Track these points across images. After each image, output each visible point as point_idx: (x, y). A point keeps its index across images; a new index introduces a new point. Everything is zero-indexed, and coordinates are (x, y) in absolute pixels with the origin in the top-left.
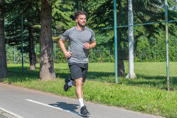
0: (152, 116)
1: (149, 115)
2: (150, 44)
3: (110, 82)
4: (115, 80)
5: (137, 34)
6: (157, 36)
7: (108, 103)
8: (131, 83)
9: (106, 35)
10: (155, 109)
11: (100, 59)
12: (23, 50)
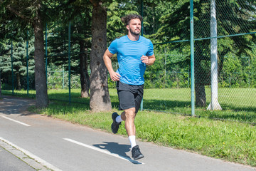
0: (237, 165)
1: (233, 163)
2: (242, 64)
3: (185, 115)
4: (191, 112)
5: (222, 49)
6: (249, 52)
7: (177, 146)
8: (213, 116)
9: (181, 51)
10: (241, 155)
11: (175, 83)
12: (73, 71)
